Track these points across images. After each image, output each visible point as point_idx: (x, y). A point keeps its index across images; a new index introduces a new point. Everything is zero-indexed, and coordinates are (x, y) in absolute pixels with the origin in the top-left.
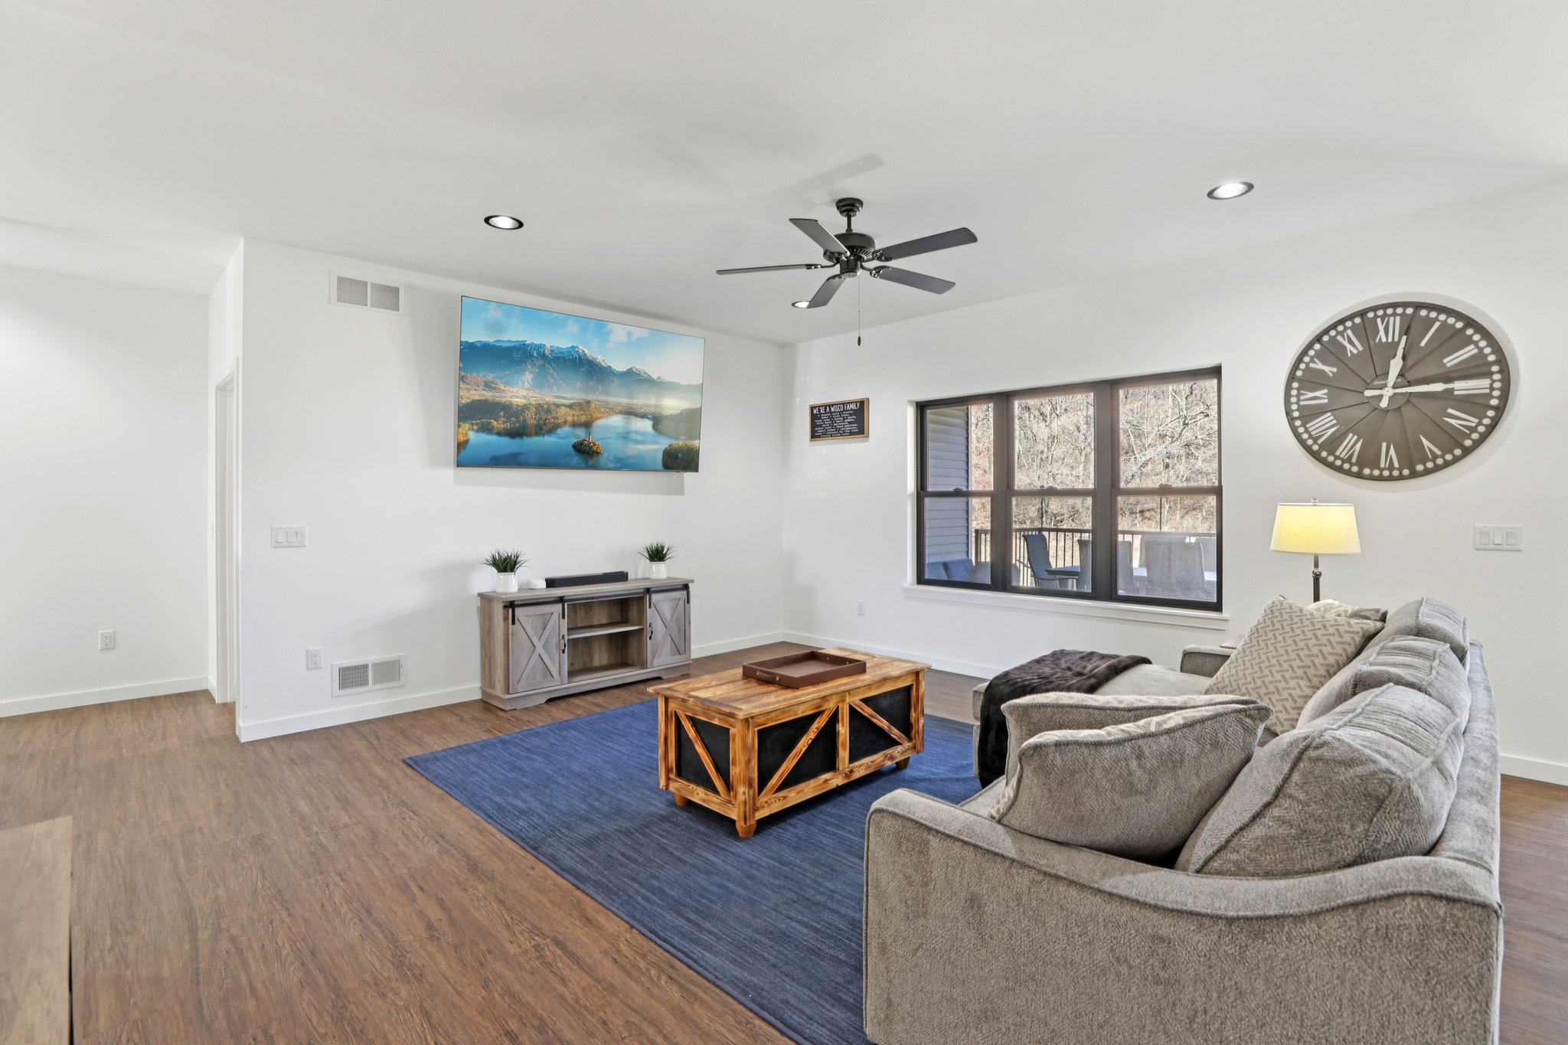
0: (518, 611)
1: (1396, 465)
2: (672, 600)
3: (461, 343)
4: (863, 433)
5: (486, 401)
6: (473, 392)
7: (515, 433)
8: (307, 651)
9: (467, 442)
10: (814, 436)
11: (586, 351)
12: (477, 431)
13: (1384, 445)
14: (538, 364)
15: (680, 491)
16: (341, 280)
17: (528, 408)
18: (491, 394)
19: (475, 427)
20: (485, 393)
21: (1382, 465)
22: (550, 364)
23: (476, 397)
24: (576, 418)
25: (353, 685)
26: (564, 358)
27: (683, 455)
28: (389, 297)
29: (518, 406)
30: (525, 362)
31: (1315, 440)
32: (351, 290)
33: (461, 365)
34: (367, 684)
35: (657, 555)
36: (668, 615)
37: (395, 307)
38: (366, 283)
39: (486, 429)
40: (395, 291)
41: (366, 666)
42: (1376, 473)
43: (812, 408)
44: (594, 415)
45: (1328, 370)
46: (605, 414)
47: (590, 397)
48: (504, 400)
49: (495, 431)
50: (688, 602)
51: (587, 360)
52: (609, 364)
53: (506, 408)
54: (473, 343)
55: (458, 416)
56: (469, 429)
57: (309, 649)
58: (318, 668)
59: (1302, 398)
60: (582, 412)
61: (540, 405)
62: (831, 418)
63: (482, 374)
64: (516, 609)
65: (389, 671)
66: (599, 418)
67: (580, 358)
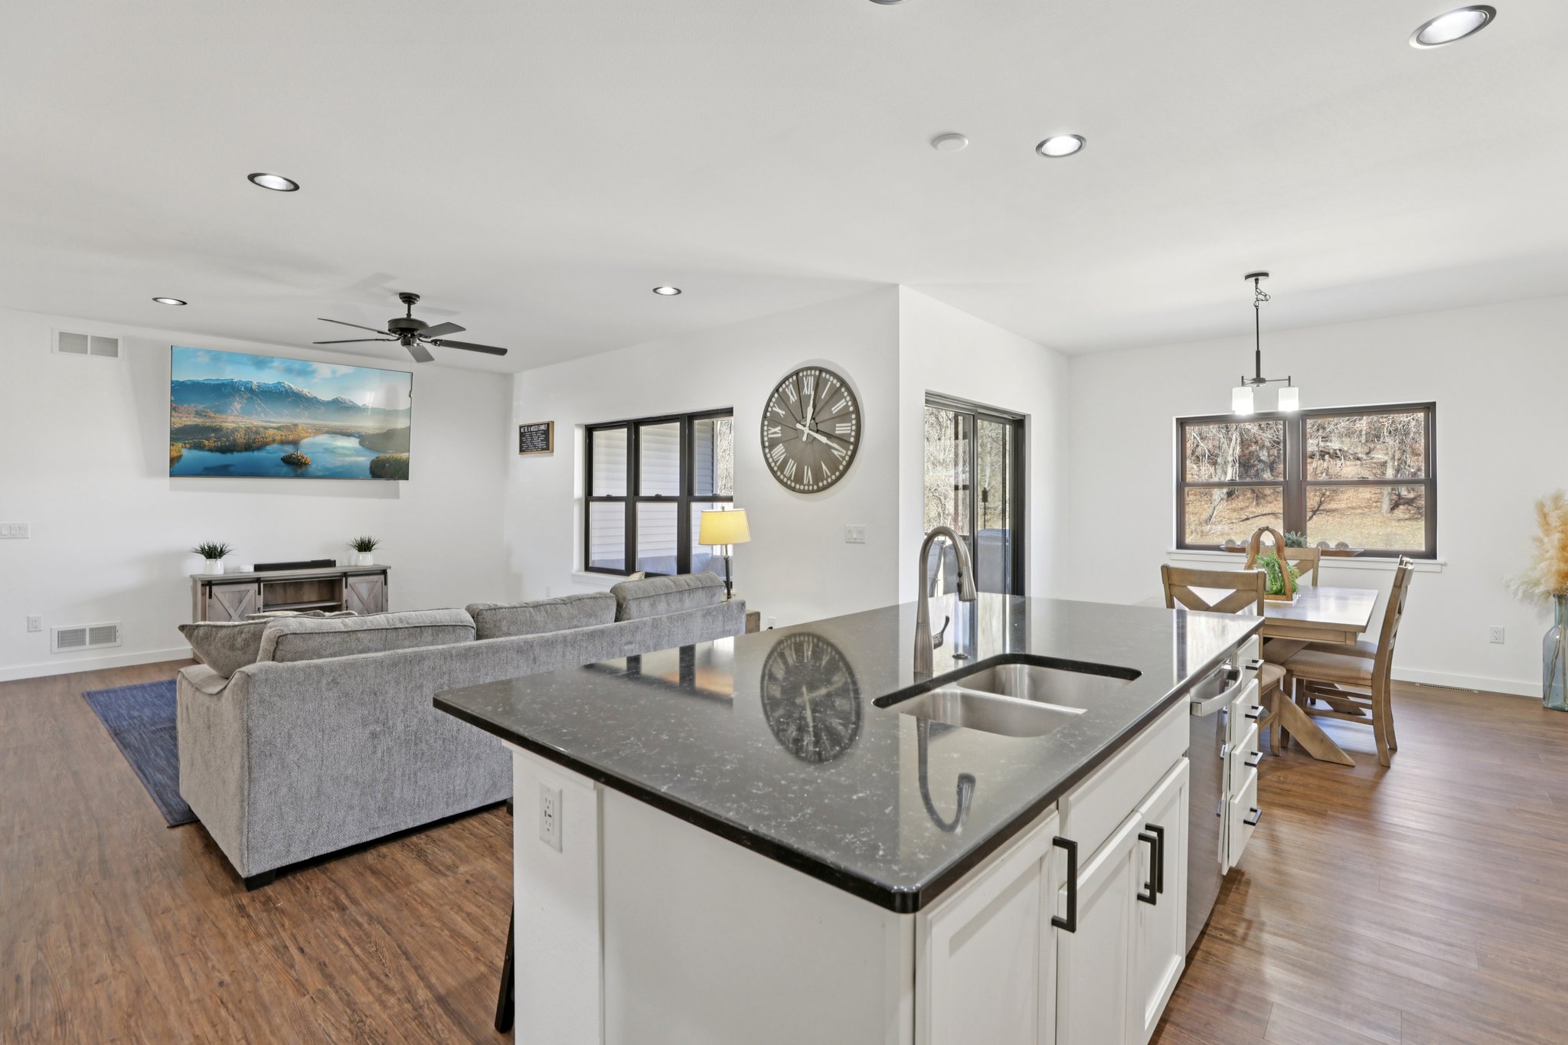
0: (214, 589)
1: (811, 483)
2: (368, 582)
3: (172, 382)
4: (549, 449)
5: (197, 426)
6: (184, 419)
7: (224, 450)
8: (28, 618)
9: (180, 457)
10: (522, 450)
11: (292, 386)
12: (190, 448)
13: (806, 467)
14: (245, 396)
15: (396, 495)
16: (62, 335)
17: (237, 431)
18: (202, 420)
19: (188, 446)
20: (196, 419)
21: (805, 482)
22: (259, 398)
23: (189, 423)
24: (283, 437)
25: (71, 644)
26: (270, 392)
27: (391, 465)
28: (109, 347)
29: (228, 429)
30: (234, 396)
31: (776, 463)
32: (72, 342)
33: (173, 399)
34: (85, 644)
35: (365, 546)
36: (365, 594)
37: (115, 354)
38: (86, 337)
39: (199, 447)
40: (115, 342)
41: (84, 631)
42: (802, 487)
43: (521, 427)
44: (302, 435)
45: (782, 412)
46: (312, 435)
47: (296, 421)
48: (214, 425)
49: (207, 448)
50: (386, 584)
51: (295, 393)
52: (315, 395)
53: (216, 430)
54: (183, 382)
55: (171, 438)
56: (182, 447)
57: (30, 616)
58: (39, 631)
59: (769, 432)
60: (290, 433)
61: (249, 428)
62: (531, 436)
63: (192, 405)
64: (213, 587)
65: (105, 635)
66: (307, 437)
67: (286, 391)
